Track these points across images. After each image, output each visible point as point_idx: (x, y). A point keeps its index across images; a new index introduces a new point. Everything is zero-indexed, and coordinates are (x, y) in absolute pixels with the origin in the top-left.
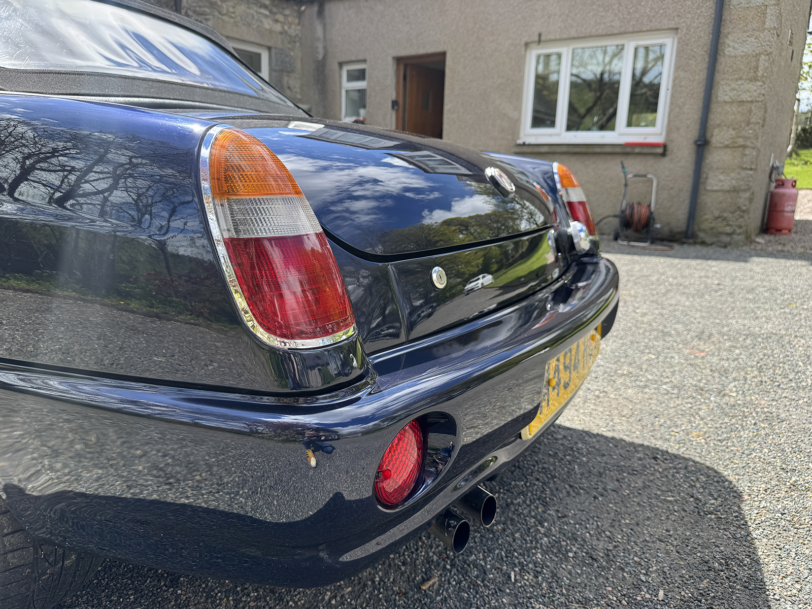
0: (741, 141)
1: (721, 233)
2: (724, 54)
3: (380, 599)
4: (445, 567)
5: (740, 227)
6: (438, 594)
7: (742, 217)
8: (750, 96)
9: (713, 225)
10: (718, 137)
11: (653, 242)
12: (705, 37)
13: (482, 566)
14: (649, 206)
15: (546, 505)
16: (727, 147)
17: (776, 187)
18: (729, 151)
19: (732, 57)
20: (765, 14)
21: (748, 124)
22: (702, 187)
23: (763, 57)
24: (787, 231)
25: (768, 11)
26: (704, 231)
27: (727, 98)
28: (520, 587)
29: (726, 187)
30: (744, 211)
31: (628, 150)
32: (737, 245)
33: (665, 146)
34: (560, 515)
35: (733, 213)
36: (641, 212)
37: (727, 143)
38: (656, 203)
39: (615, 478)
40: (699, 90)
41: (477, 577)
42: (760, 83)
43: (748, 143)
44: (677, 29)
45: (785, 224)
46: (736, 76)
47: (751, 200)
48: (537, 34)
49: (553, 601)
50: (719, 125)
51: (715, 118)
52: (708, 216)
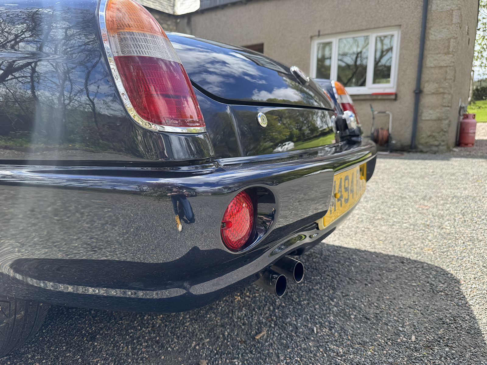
0: (441, 90)
1: (432, 145)
2: (429, 38)
3: (228, 346)
4: (270, 326)
5: (443, 141)
6: (266, 341)
7: (444, 135)
8: (446, 63)
9: (427, 140)
10: (428, 88)
11: (391, 152)
12: (418, 30)
13: (295, 324)
14: (388, 130)
15: (334, 289)
16: (433, 93)
17: (463, 119)
18: (434, 96)
19: (434, 41)
20: (452, 15)
21: (445, 79)
22: (419, 118)
23: (452, 40)
24: (471, 145)
25: (454, 13)
26: (422, 144)
27: (432, 65)
28: (321, 336)
29: (434, 117)
30: (445, 132)
31: (374, 97)
32: (442, 152)
33: (396, 95)
34: (344, 295)
35: (439, 133)
36: (383, 134)
37: (433, 91)
38: (392, 128)
39: (378, 274)
40: (415, 61)
41: (292, 331)
42: (451, 56)
43: (446, 91)
44: (400, 25)
45: (470, 141)
46: (437, 52)
47: (449, 125)
48: (317, 31)
49: (343, 344)
50: (428, 81)
51: (425, 77)
52: (424, 135)
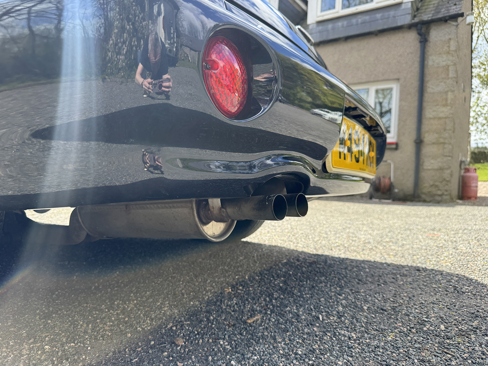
0: (442, 140)
1: (435, 195)
2: (427, 91)
4: (266, 313)
5: (446, 191)
6: (260, 325)
7: (447, 185)
8: (445, 115)
9: (430, 190)
10: (428, 138)
11: (394, 200)
12: (415, 84)
14: (390, 178)
16: (434, 143)
17: (465, 172)
18: (435, 146)
19: (432, 93)
20: (448, 70)
21: (445, 130)
22: (421, 168)
24: (474, 199)
25: (450, 68)
26: (425, 194)
27: (431, 116)
29: (436, 167)
30: (448, 181)
32: (446, 202)
33: (397, 144)
35: (441, 182)
36: (385, 182)
37: (433, 141)
38: (394, 177)
40: (414, 112)
41: (292, 318)
42: (449, 107)
43: (446, 141)
44: (399, 79)
45: (472, 194)
46: (435, 104)
47: (451, 175)
49: (355, 330)
50: (428, 132)
51: (426, 127)
52: (426, 185)
